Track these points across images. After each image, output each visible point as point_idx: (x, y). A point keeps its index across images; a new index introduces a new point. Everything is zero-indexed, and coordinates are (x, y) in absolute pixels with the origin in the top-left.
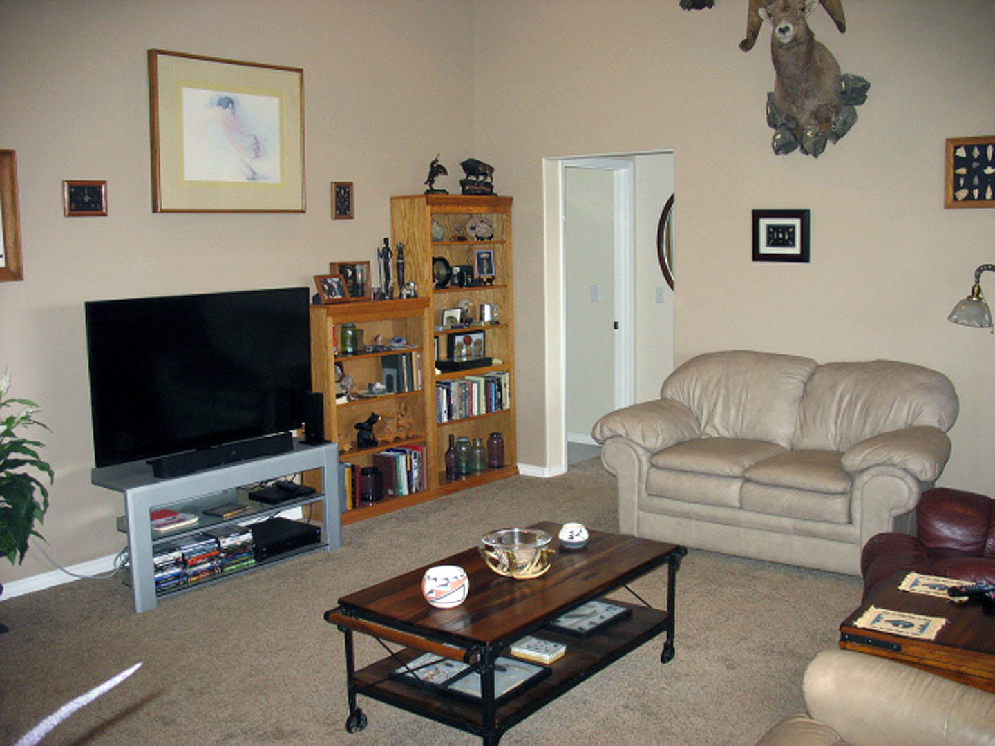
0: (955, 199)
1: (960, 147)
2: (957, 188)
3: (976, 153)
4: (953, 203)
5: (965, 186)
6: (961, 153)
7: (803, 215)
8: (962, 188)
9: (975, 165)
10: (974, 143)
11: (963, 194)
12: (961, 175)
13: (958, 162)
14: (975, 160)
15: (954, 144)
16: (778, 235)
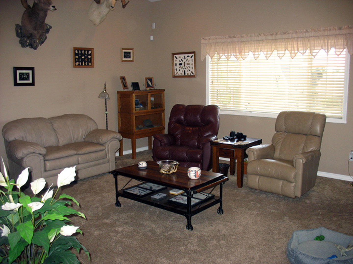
0: (75, 65)
1: (76, 50)
2: (76, 62)
3: (80, 52)
4: (75, 66)
5: (78, 62)
6: (76, 52)
7: (32, 69)
8: (77, 62)
9: (80, 55)
10: (79, 49)
11: (77, 63)
12: (76, 58)
13: (76, 54)
14: (80, 54)
15: (75, 49)
16: (23, 76)
